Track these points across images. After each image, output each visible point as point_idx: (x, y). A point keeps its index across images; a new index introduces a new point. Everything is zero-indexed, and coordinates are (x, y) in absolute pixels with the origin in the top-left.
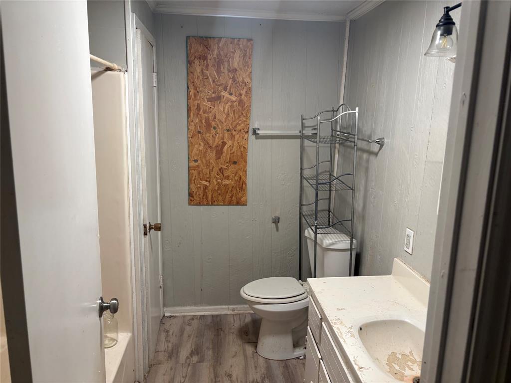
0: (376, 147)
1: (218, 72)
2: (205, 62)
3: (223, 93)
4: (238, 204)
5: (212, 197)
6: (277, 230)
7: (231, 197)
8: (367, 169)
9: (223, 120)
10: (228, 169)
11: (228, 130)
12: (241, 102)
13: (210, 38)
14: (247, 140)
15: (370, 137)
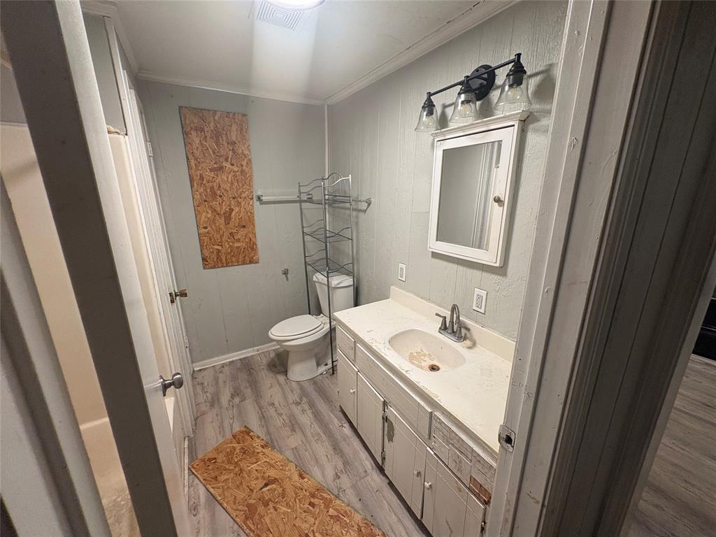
0: (364, 206)
1: (217, 143)
2: (203, 133)
3: (224, 164)
4: (251, 262)
5: (226, 260)
6: (287, 279)
7: (244, 257)
8: (357, 223)
9: (228, 189)
10: (238, 233)
11: (234, 198)
12: (242, 171)
13: (205, 110)
14: (252, 205)
15: (357, 198)
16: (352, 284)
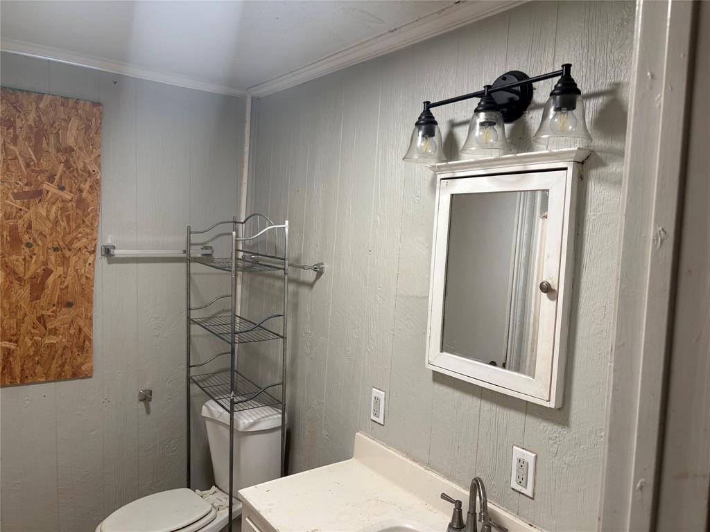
0: (310, 276)
1: (37, 149)
2: (11, 131)
3: (46, 186)
4: (75, 376)
5: (22, 370)
6: (148, 411)
7: (62, 366)
8: (295, 306)
9: (47, 231)
10: (55, 317)
11: (56, 250)
12: (80, 203)
13: (22, 91)
14: (92, 265)
15: (298, 260)
16: (280, 424)
